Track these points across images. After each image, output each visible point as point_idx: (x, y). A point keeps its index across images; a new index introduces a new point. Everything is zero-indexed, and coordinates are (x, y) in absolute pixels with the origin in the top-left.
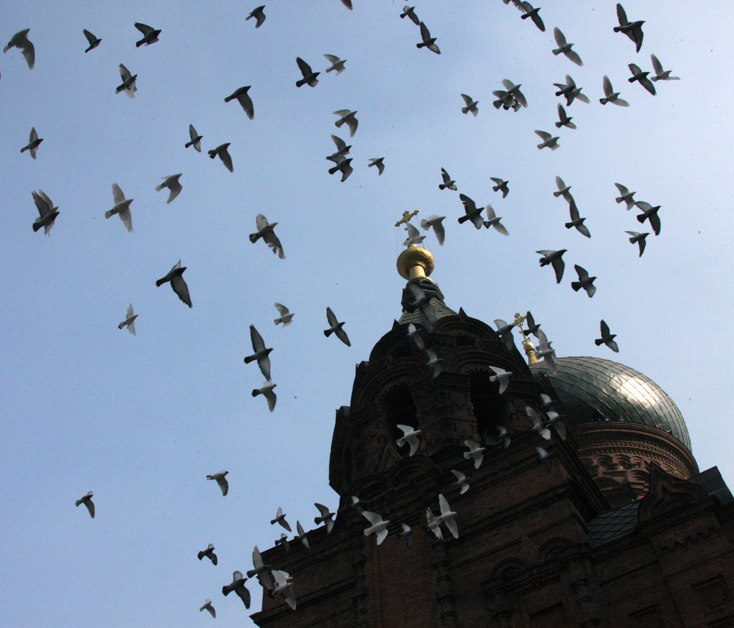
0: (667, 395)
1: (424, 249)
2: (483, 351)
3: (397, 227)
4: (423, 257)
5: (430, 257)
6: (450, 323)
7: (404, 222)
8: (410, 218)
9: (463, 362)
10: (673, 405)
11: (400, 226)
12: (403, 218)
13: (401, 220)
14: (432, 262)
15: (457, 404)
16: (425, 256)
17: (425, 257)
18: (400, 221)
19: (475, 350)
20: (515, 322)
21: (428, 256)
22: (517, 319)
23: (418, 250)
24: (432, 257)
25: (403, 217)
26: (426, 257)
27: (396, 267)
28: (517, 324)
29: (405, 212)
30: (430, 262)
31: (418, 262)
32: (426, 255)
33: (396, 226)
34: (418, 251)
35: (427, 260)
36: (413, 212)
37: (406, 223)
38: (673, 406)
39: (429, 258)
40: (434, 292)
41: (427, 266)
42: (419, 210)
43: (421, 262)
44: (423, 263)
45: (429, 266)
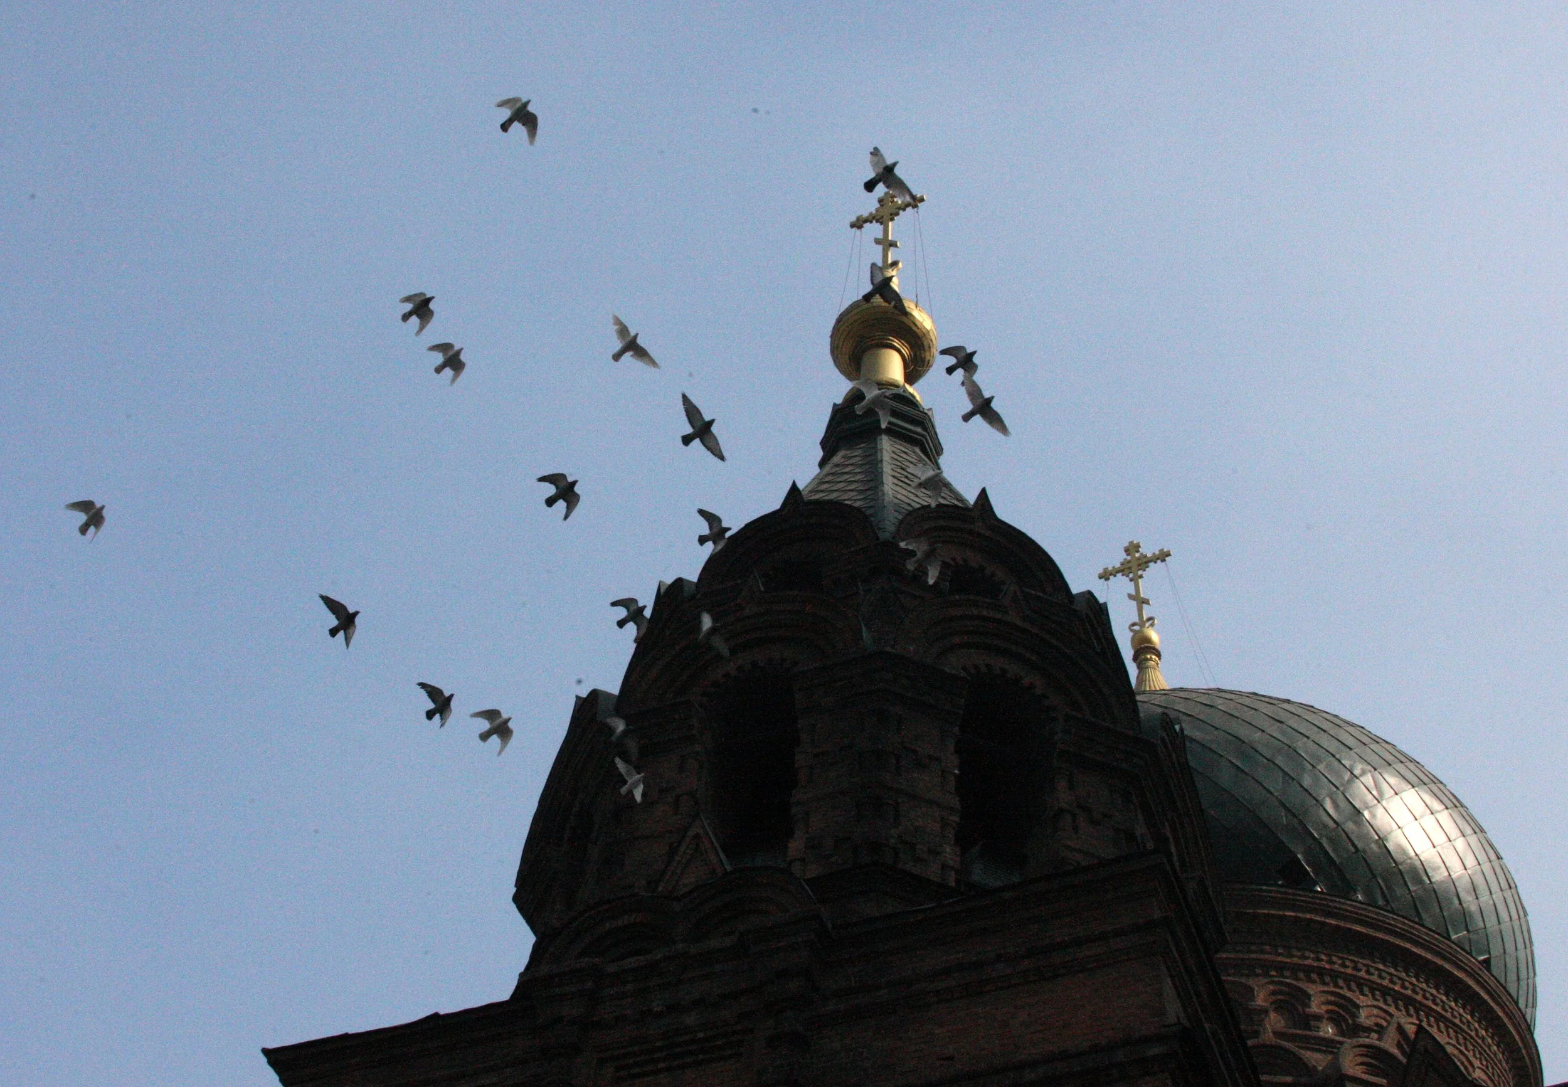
0: (1499, 858)
1: (917, 307)
2: (1019, 623)
3: (855, 229)
4: (910, 328)
5: (928, 332)
6: (942, 523)
7: (877, 221)
8: (897, 214)
9: (956, 640)
10: (1510, 888)
11: (863, 229)
12: (877, 210)
13: (871, 214)
14: (930, 348)
15: (914, 751)
16: (916, 325)
17: (914, 328)
18: (865, 214)
19: (998, 616)
20: (1122, 564)
21: (924, 331)
22: (1129, 558)
27: (829, 339)
28: (1126, 572)
30: (926, 348)
31: (891, 338)
33: (853, 226)
35: (919, 338)
38: (1509, 891)
39: (925, 334)
40: (919, 430)
41: (915, 355)
42: (925, 197)
43: (900, 341)
44: (905, 346)
45: (921, 357)
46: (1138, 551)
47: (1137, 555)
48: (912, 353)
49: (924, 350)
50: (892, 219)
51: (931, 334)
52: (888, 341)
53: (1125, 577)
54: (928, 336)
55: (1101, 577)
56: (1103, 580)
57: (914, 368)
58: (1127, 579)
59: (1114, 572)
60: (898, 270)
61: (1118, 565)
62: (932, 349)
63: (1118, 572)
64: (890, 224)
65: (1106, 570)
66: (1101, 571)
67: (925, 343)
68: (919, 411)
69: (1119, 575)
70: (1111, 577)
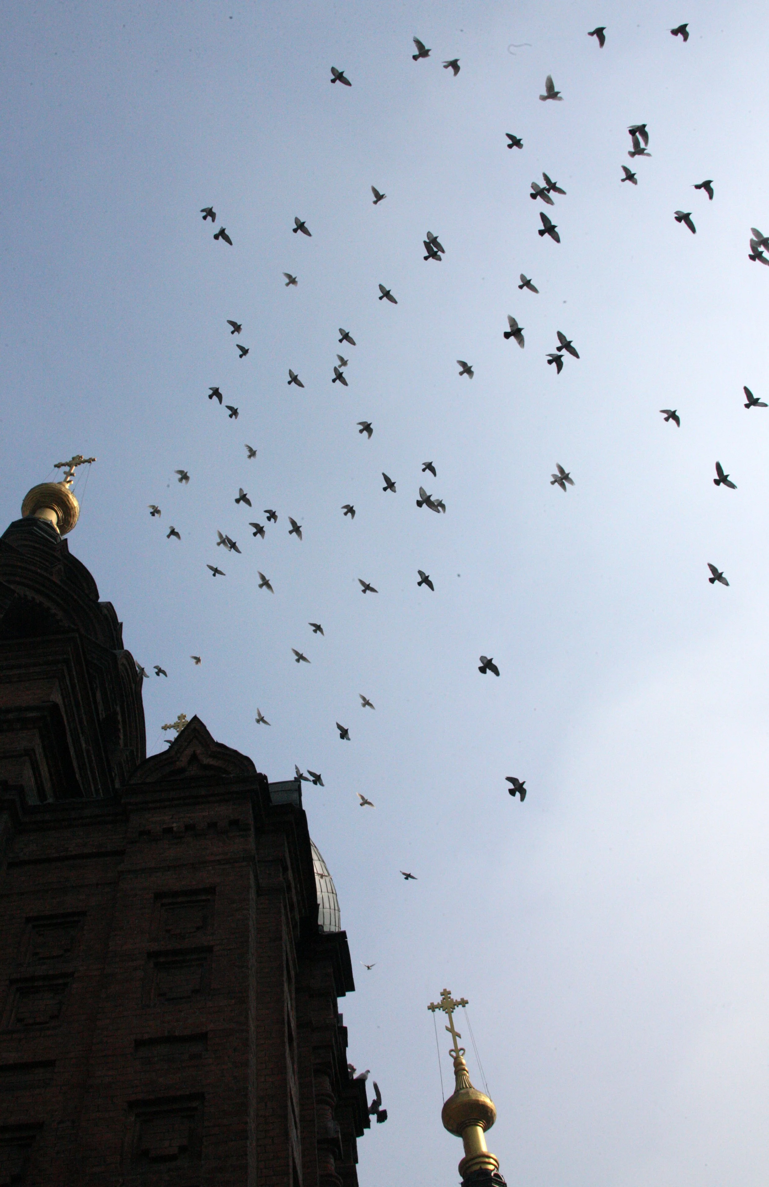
1: (72, 493)
3: (56, 468)
4: (66, 502)
5: (75, 507)
8: (79, 464)
11: (60, 468)
12: (70, 461)
13: (67, 462)
14: (74, 516)
17: (68, 503)
18: (64, 462)
20: (175, 724)
22: (179, 721)
23: (63, 490)
24: (77, 510)
25: (72, 460)
26: (69, 505)
27: (22, 502)
29: (78, 456)
30: (72, 515)
31: (54, 505)
32: (71, 502)
33: (56, 466)
34: (61, 491)
35: (69, 509)
36: (87, 458)
37: (70, 466)
40: (53, 541)
41: (65, 517)
42: (96, 459)
43: (58, 507)
44: (61, 511)
45: (68, 520)
46: (184, 719)
47: (183, 720)
48: (64, 517)
49: (71, 517)
50: (76, 466)
52: (52, 506)
53: (174, 730)
54: (74, 509)
55: (163, 728)
56: (163, 730)
57: (63, 525)
58: (176, 731)
60: (71, 484)
61: (173, 724)
63: (172, 727)
64: (74, 467)
65: (167, 725)
66: (164, 725)
67: (72, 513)
68: (55, 533)
70: (168, 729)
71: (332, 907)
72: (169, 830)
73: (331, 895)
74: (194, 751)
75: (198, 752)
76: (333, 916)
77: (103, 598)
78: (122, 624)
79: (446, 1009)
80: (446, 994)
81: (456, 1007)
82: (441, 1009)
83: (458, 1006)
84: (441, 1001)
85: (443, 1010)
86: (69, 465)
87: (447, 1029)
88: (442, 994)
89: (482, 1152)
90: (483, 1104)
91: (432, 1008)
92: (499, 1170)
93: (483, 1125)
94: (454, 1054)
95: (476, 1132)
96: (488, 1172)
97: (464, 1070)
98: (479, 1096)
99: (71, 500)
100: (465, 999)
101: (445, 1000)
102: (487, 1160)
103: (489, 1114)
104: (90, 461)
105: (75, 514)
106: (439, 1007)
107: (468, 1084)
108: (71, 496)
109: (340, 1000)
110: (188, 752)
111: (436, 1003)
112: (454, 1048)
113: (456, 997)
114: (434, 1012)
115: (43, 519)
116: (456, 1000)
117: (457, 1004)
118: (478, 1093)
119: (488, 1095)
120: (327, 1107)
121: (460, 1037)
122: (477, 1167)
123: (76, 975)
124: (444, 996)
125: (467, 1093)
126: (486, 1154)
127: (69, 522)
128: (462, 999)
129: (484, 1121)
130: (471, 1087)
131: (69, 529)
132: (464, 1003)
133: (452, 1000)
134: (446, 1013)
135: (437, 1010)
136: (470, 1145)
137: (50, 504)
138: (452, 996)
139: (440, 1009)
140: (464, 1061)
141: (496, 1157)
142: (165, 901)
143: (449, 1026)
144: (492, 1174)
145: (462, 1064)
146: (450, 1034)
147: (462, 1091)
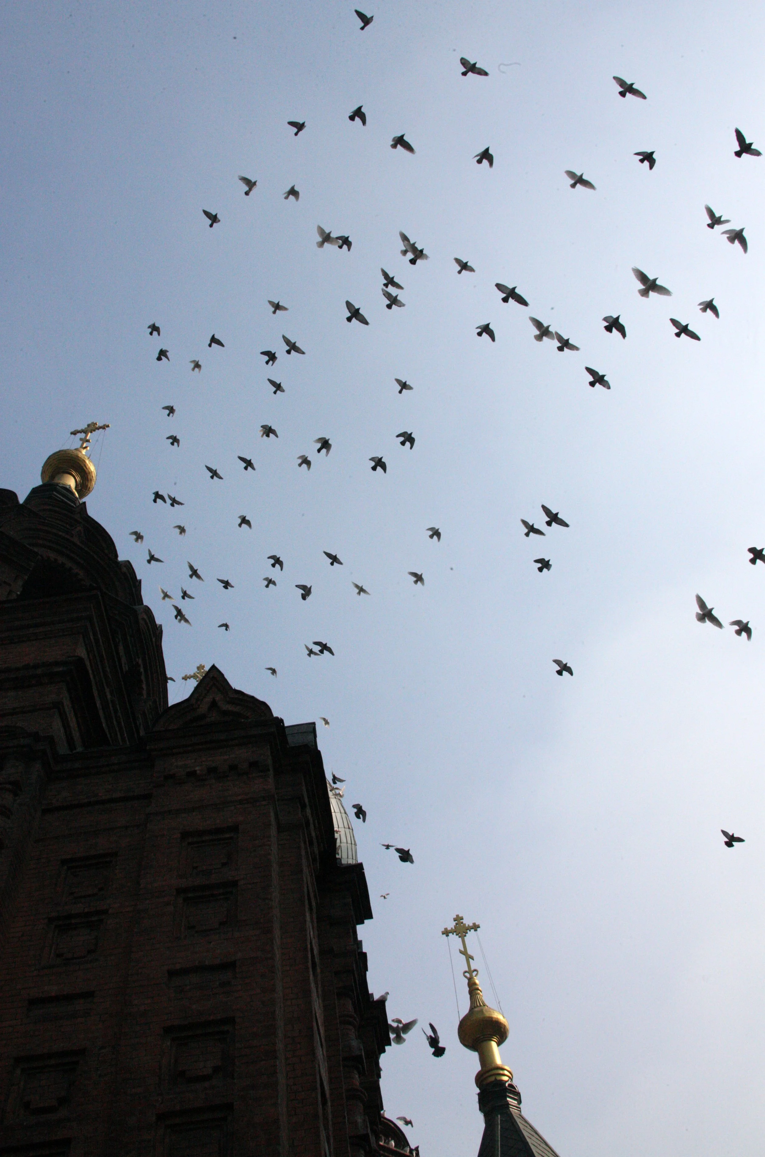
1: (88, 459)
3: (73, 435)
4: (82, 467)
5: (92, 472)
8: (94, 431)
11: (76, 435)
12: (85, 428)
13: (82, 429)
14: (91, 480)
18: (79, 429)
20: (194, 674)
25: (86, 426)
26: (86, 470)
27: (41, 469)
29: (93, 423)
30: (89, 479)
31: (72, 470)
32: (87, 467)
33: (72, 433)
34: (78, 457)
35: (86, 474)
36: (101, 425)
39: (90, 473)
41: (83, 482)
42: (110, 426)
43: (75, 472)
44: (78, 476)
46: (203, 669)
47: (202, 671)
48: (81, 481)
49: (88, 480)
50: (91, 432)
51: (93, 473)
52: (70, 471)
53: (194, 680)
54: (91, 474)
55: (183, 678)
56: (184, 680)
57: (81, 489)
58: (196, 681)
59: (190, 677)
60: (87, 450)
61: (192, 674)
62: (92, 481)
64: (90, 434)
65: (186, 676)
66: (184, 676)
67: (89, 477)
68: (74, 496)
69: (192, 679)
70: (188, 679)
71: (349, 841)
72: (192, 774)
73: (347, 831)
74: (214, 698)
75: (217, 699)
76: (350, 851)
77: (121, 558)
78: (140, 581)
79: (459, 933)
80: (458, 919)
81: (468, 931)
82: (455, 933)
83: (470, 931)
84: (455, 926)
85: (457, 935)
86: (85, 431)
87: (461, 952)
88: (455, 920)
89: (497, 1065)
90: (496, 1020)
91: (446, 933)
92: (513, 1080)
93: (497, 1040)
94: (468, 975)
95: (491, 1046)
96: (503, 1083)
97: (478, 989)
98: (492, 1013)
99: (87, 465)
100: (477, 924)
101: (458, 925)
102: (501, 1072)
103: (502, 1030)
104: (105, 427)
105: (92, 477)
106: (452, 932)
107: (482, 1003)
108: (87, 462)
109: (359, 927)
110: (208, 699)
111: (449, 929)
112: (467, 969)
113: (468, 922)
114: (448, 937)
115: (63, 484)
116: (468, 925)
117: (470, 928)
118: (492, 1011)
119: (501, 1012)
120: (351, 1027)
121: (473, 959)
122: (492, 1079)
123: (110, 911)
124: (456, 922)
125: (482, 1011)
126: (501, 1066)
127: (87, 486)
128: (474, 924)
129: (498, 1036)
130: (484, 1005)
131: (87, 493)
132: (476, 927)
133: (465, 924)
134: (459, 937)
135: (450, 935)
136: (485, 1059)
137: (67, 470)
138: (464, 921)
139: (453, 934)
140: (477, 982)
141: (510, 1068)
142: (190, 840)
143: (462, 949)
144: (507, 1085)
145: (475, 984)
146: (463, 957)
147: (476, 1009)
